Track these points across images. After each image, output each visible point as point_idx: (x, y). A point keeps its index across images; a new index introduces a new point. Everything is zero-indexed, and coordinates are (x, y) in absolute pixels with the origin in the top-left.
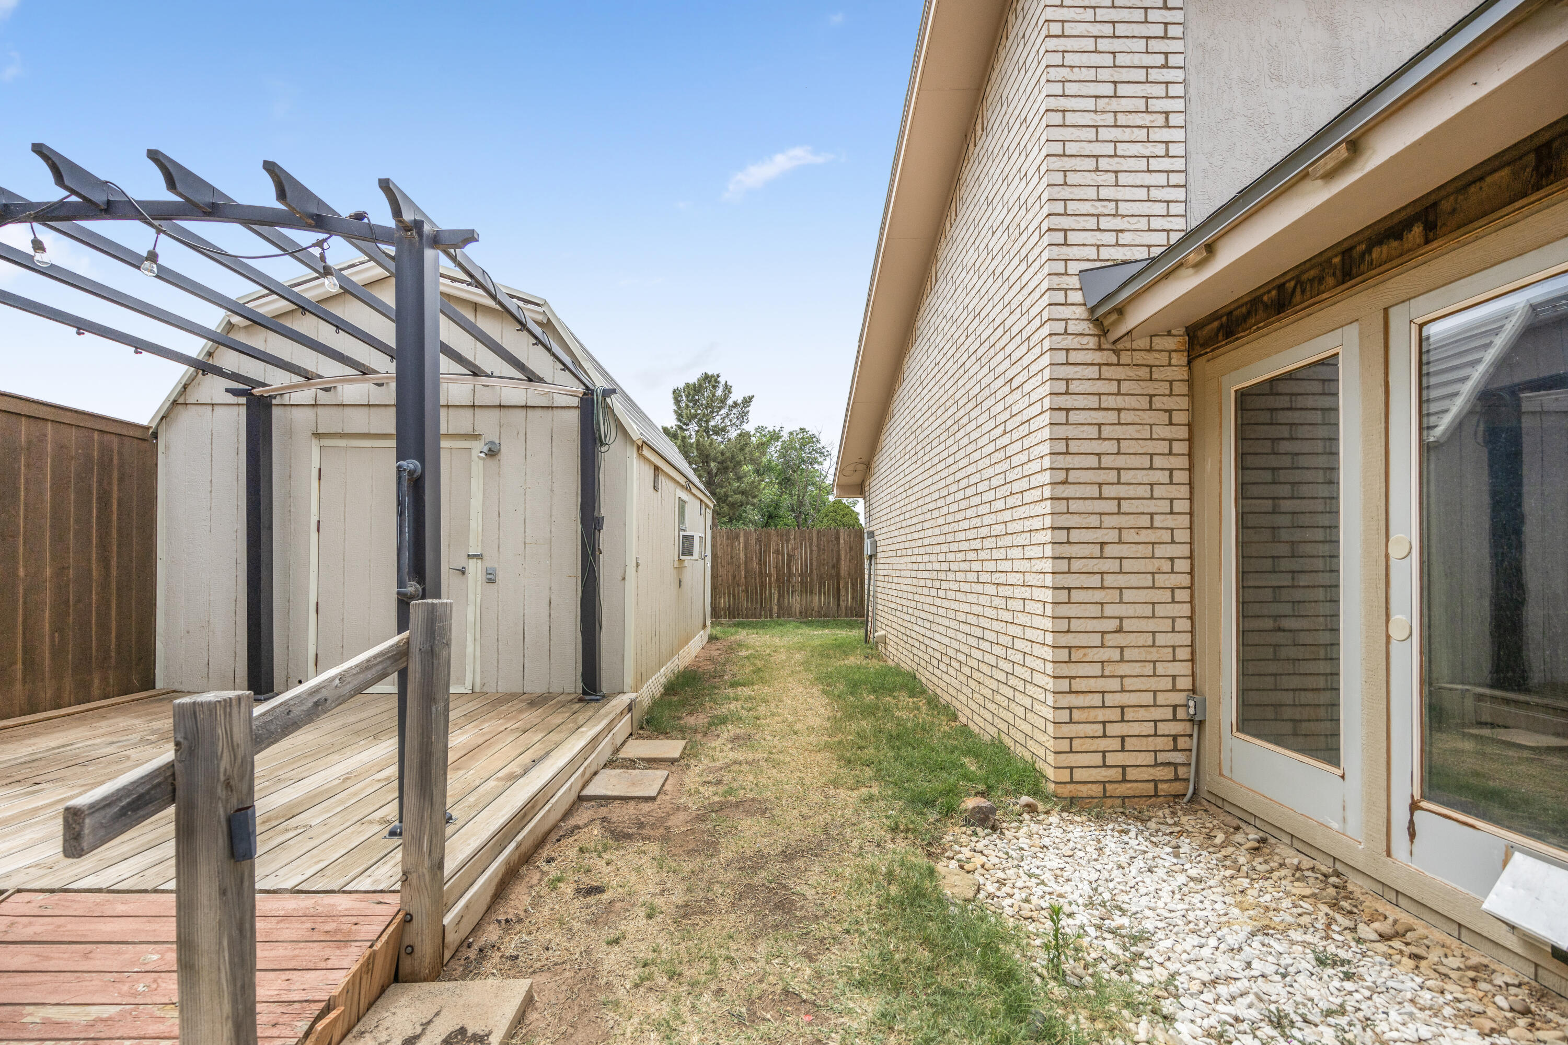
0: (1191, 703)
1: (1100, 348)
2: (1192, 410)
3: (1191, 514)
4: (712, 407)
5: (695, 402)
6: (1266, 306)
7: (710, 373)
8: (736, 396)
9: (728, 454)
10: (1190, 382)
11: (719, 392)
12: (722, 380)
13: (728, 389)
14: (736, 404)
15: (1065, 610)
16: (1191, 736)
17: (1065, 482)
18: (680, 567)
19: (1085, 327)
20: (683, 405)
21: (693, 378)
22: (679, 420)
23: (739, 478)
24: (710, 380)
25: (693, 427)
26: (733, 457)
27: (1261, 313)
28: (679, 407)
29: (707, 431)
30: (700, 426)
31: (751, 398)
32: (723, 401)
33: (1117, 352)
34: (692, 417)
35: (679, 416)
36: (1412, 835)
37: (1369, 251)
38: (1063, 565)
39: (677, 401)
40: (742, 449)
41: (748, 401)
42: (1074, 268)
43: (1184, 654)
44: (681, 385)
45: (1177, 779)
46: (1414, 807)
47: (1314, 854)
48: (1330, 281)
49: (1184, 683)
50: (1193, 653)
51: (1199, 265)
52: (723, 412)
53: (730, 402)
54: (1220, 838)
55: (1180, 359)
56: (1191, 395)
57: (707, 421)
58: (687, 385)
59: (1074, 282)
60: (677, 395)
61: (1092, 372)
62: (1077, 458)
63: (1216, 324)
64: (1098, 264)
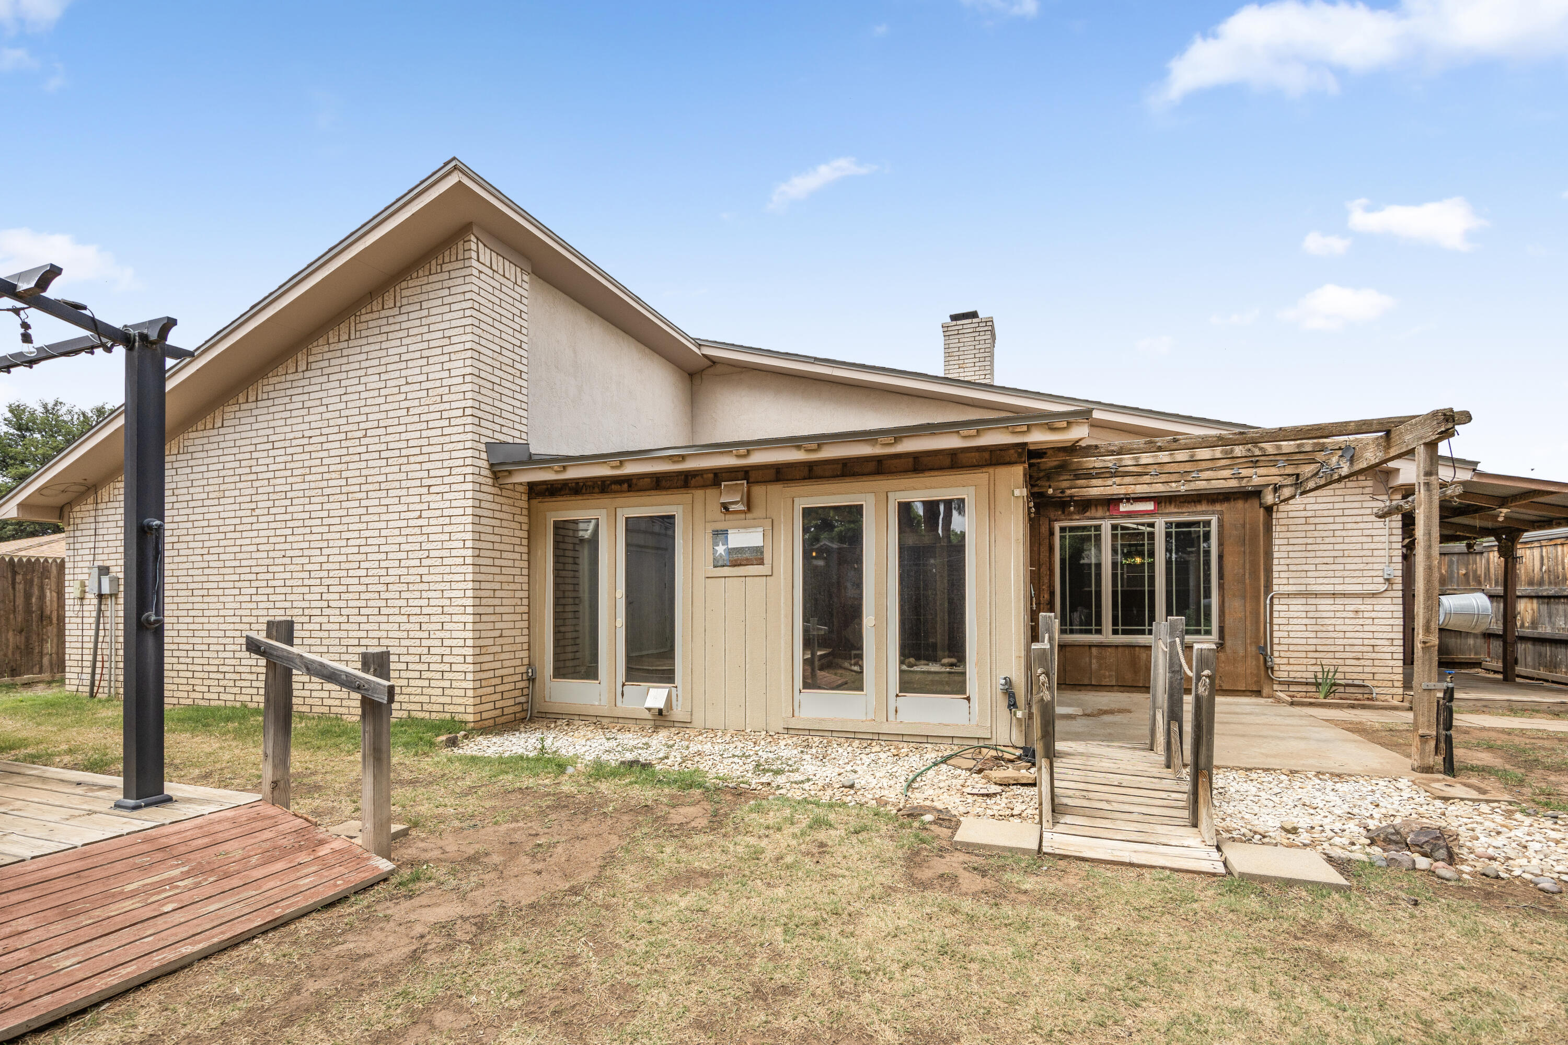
0: (530, 671)
1: (494, 486)
2: (530, 524)
3: (529, 576)
6: (570, 489)
10: (529, 509)
15: (479, 626)
16: (528, 688)
17: (478, 556)
19: (486, 472)
27: (567, 491)
33: (501, 489)
36: (623, 695)
37: (611, 484)
38: (477, 602)
42: (484, 440)
43: (525, 646)
45: (523, 710)
46: (623, 685)
47: (588, 718)
48: (597, 490)
49: (526, 661)
50: (529, 646)
51: (557, 472)
54: (553, 726)
55: (525, 497)
56: (529, 516)
59: (483, 447)
61: (490, 498)
62: (484, 543)
63: (545, 487)
64: (493, 441)
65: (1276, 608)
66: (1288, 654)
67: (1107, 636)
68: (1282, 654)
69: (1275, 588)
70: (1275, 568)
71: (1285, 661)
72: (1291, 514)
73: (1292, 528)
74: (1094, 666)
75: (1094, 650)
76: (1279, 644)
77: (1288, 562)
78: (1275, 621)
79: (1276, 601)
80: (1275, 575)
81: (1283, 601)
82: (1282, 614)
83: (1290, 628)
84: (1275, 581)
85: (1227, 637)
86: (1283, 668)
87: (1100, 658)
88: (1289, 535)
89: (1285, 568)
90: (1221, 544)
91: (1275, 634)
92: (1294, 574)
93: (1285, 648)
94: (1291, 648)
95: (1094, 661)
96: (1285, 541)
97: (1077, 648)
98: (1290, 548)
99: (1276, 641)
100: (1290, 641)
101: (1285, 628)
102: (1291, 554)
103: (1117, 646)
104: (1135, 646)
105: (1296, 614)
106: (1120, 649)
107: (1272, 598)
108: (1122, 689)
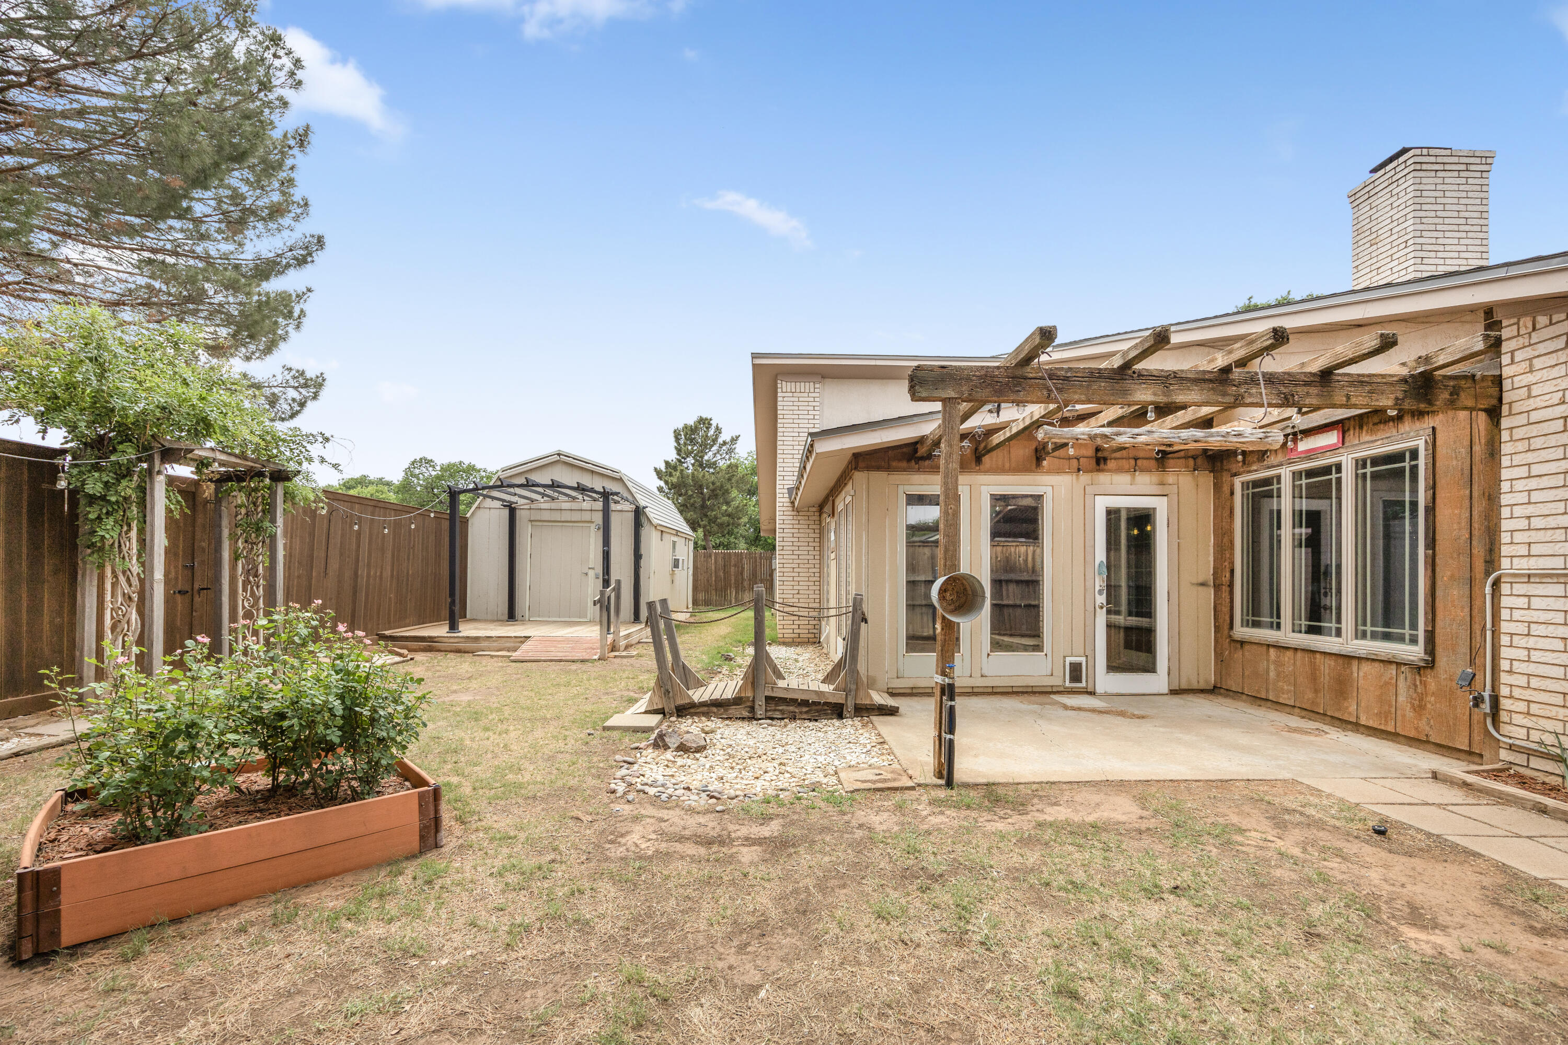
4: (705, 446)
5: (692, 440)
7: (704, 416)
8: (725, 437)
9: (718, 484)
11: (711, 432)
12: (714, 423)
13: (718, 430)
14: (725, 443)
18: (673, 574)
20: (682, 442)
21: (691, 422)
22: (679, 454)
23: (728, 503)
24: (704, 422)
25: (690, 460)
26: (722, 486)
28: (679, 444)
29: (701, 465)
30: (696, 460)
31: (738, 437)
32: (715, 441)
34: (689, 454)
35: (679, 451)
39: (677, 439)
40: (729, 479)
41: (734, 440)
44: (681, 426)
52: (715, 448)
53: (720, 440)
57: (702, 457)
58: (686, 427)
60: (677, 435)
65: (1505, 601)
66: (1527, 695)
67: (1287, 635)
68: (1517, 693)
69: (1505, 563)
70: (1505, 525)
71: (1522, 706)
72: (1534, 416)
73: (1537, 443)
74: (1272, 674)
75: (1272, 651)
76: (1510, 672)
77: (1530, 510)
78: (1505, 627)
79: (1505, 588)
80: (1505, 538)
81: (1519, 589)
82: (1517, 615)
83: (1531, 643)
84: (1505, 550)
85: (1439, 651)
86: (1518, 719)
87: (1278, 664)
88: (1530, 457)
89: (1523, 524)
90: (1433, 487)
91: (1505, 652)
92: (1540, 536)
93: (1523, 681)
94: (1534, 682)
95: (1272, 667)
96: (1523, 472)
97: (1255, 647)
98: (1533, 484)
99: (1504, 665)
100: (1531, 668)
101: (1523, 642)
102: (1535, 497)
103: (1296, 649)
104: (1314, 652)
105: (1543, 617)
106: (1299, 654)
107: (1496, 584)
108: (1304, 713)
